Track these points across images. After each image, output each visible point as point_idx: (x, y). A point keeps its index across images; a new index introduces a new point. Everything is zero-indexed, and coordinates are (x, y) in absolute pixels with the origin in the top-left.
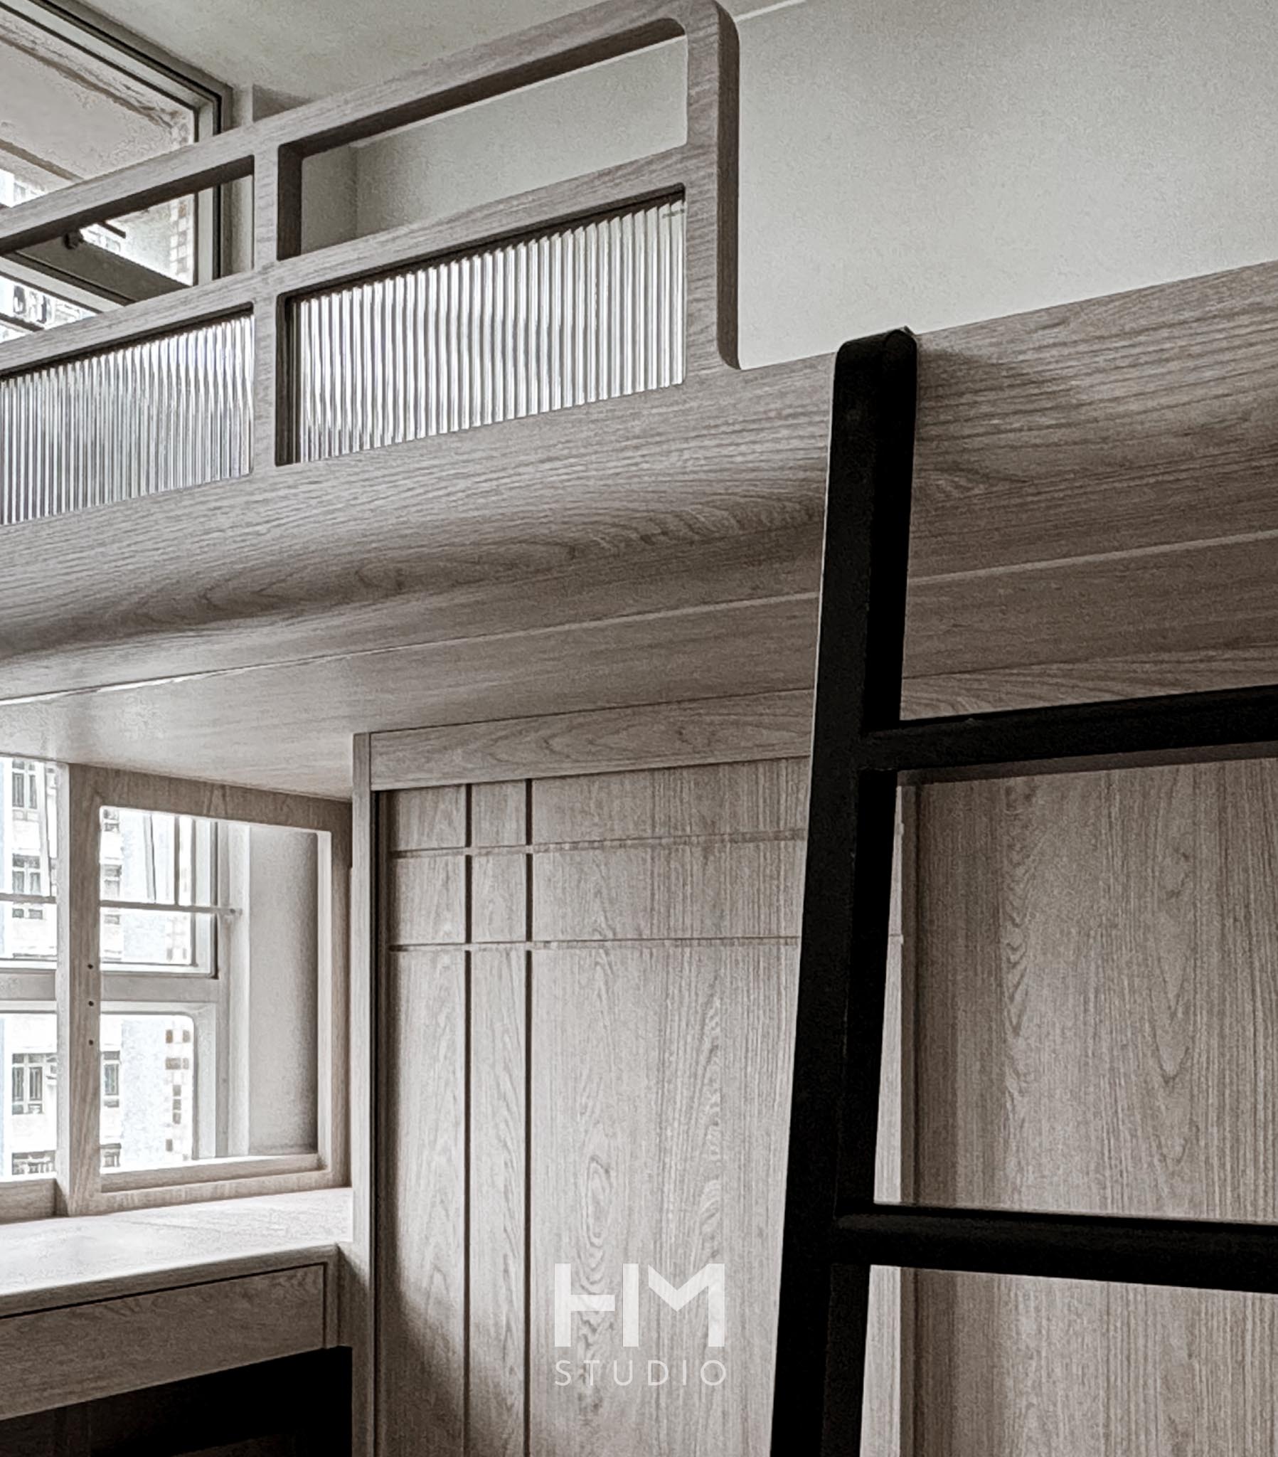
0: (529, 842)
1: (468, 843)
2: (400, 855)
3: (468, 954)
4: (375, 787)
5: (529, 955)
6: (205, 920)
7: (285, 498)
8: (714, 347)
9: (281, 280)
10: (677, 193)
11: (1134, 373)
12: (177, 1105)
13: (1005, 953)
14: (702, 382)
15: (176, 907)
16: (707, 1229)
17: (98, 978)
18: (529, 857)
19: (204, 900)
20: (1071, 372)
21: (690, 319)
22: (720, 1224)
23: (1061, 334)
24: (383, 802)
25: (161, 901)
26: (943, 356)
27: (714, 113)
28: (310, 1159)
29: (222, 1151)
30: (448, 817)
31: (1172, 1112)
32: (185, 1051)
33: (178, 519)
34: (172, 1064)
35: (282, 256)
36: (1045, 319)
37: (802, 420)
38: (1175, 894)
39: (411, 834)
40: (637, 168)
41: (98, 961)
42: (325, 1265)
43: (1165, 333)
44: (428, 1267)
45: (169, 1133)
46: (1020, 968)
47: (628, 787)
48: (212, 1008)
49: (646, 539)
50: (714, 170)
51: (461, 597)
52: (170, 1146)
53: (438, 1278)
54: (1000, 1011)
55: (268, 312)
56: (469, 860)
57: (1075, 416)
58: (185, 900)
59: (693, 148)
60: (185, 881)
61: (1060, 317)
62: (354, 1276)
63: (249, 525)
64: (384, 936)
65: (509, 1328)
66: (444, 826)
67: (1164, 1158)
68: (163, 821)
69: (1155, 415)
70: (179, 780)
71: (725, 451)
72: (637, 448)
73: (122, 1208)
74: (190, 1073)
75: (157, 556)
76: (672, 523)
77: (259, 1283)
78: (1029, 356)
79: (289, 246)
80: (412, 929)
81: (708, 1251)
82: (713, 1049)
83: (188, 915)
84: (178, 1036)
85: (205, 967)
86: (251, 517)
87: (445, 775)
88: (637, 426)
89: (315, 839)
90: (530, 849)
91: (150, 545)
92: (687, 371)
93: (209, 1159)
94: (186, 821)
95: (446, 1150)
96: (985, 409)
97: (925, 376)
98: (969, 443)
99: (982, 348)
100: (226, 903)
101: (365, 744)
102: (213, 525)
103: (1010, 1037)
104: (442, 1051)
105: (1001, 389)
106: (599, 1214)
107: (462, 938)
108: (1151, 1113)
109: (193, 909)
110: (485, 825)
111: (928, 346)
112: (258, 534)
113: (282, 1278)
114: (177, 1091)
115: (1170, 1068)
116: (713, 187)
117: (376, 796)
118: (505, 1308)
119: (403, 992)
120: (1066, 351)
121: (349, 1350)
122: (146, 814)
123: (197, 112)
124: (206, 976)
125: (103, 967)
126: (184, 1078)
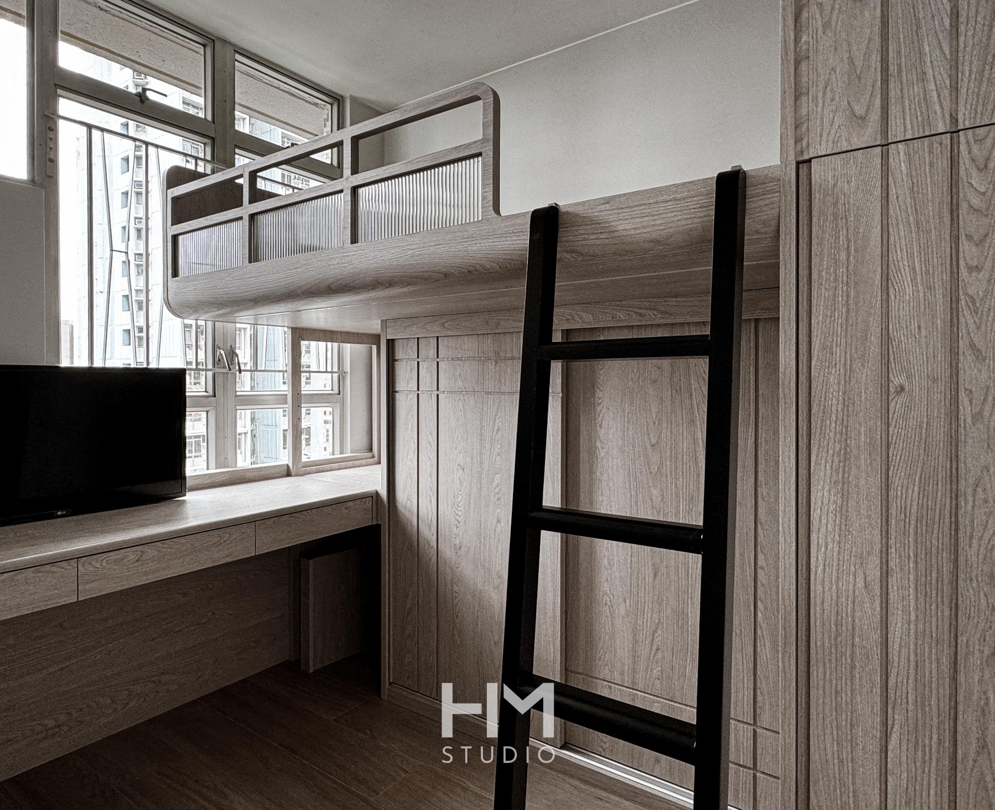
0: (438, 357)
1: (418, 357)
2: (396, 360)
3: (418, 394)
4: (388, 338)
5: (438, 395)
6: (336, 375)
7: (353, 255)
8: (491, 208)
9: (352, 182)
10: (479, 155)
11: (632, 221)
12: (328, 436)
13: (597, 400)
14: (488, 220)
15: (326, 372)
16: (496, 491)
17: (301, 397)
18: (438, 362)
19: (336, 369)
20: (612, 220)
21: (484, 198)
22: (501, 489)
23: (608, 206)
24: (390, 342)
25: (321, 370)
26: (568, 213)
27: (491, 128)
28: (370, 454)
29: (342, 453)
30: (411, 347)
31: (655, 458)
32: (330, 418)
33: (321, 261)
34: (326, 422)
35: (352, 174)
36: (602, 201)
37: (521, 234)
38: (655, 381)
39: (399, 354)
40: (468, 146)
41: (301, 391)
42: (372, 497)
43: (643, 207)
44: (406, 499)
45: (325, 445)
46: (601, 406)
47: (470, 339)
48: (338, 404)
49: (469, 272)
50: (492, 147)
51: (411, 288)
52: (325, 449)
53: (409, 502)
54: (595, 420)
55: (348, 192)
56: (418, 362)
57: (612, 235)
58: (329, 369)
59: (484, 140)
60: (329, 362)
61: (608, 200)
62: (382, 501)
63: (342, 263)
64: (391, 387)
65: (431, 521)
66: (410, 351)
67: (651, 473)
68: (322, 344)
69: (640, 236)
70: (326, 331)
71: (495, 244)
72: (466, 242)
73: (309, 473)
74: (331, 425)
75: (313, 273)
76: (478, 267)
77: (351, 504)
78: (596, 214)
79: (355, 171)
80: (400, 385)
81: (496, 498)
82: (498, 430)
83: (330, 374)
84: (328, 413)
85: (336, 391)
86: (343, 261)
87: (411, 335)
88: (466, 234)
89: (371, 347)
90: (438, 360)
91: (311, 269)
92: (483, 216)
93: (338, 456)
94: (329, 344)
95: (411, 460)
96: (581, 232)
97: (561, 219)
98: (576, 244)
99: (580, 210)
100: (343, 370)
101: (384, 323)
102: (331, 263)
103: (598, 429)
104: (410, 427)
105: (587, 225)
106: (461, 483)
107: (416, 389)
108: (646, 456)
109: (332, 372)
110: (424, 351)
111: (563, 209)
112: (346, 267)
113: (358, 502)
114: (328, 431)
115: (654, 441)
116: (491, 154)
117: (388, 341)
118: (430, 514)
119: (397, 406)
120: (609, 212)
121: (380, 526)
122: (317, 342)
123: (332, 105)
124: (335, 394)
125: (302, 392)
126: (330, 427)
